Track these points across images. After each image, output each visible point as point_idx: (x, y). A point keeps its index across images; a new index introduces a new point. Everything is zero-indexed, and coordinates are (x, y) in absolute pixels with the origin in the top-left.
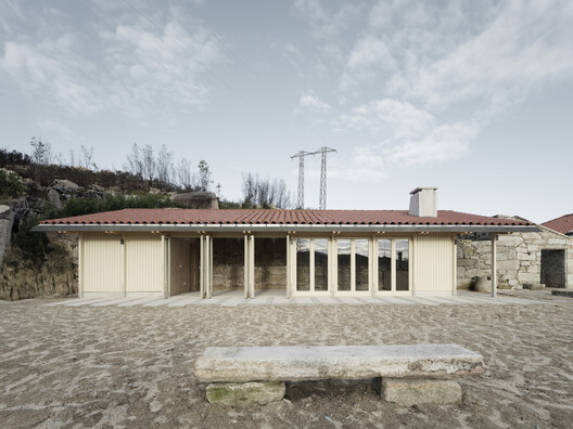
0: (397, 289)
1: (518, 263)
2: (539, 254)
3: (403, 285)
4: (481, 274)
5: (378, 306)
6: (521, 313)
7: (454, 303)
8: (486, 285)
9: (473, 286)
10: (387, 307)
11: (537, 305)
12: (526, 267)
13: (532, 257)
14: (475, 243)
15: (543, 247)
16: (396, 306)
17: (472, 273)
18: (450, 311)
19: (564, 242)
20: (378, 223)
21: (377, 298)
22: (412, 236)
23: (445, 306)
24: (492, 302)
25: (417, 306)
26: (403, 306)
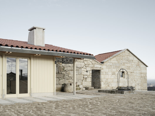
0: (20, 93)
1: (82, 76)
2: (91, 72)
3: (24, 89)
4: (67, 82)
5: (6, 106)
6: (90, 103)
7: (56, 100)
8: (70, 88)
9: (63, 89)
10: (13, 106)
11: (95, 98)
12: (86, 78)
13: (88, 73)
14: (63, 65)
15: (92, 69)
16: (19, 105)
17: (62, 82)
18: (54, 105)
19: (100, 66)
20: (6, 45)
21: (6, 99)
22: (30, 56)
23: (51, 102)
24: (74, 98)
25: (34, 103)
26: (24, 104)
